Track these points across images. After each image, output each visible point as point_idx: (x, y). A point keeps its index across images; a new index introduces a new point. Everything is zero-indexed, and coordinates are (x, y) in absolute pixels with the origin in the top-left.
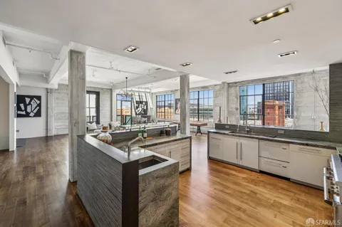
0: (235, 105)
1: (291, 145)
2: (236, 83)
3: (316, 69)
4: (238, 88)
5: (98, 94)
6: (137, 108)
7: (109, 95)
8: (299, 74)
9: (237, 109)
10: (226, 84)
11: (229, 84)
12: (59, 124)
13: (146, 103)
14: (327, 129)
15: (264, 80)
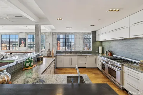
0: (55, 42)
1: (87, 56)
2: (56, 33)
3: (80, 32)
4: (56, 35)
8: (76, 33)
9: (56, 44)
10: (52, 33)
11: (53, 33)
14: (91, 50)
15: (66, 33)
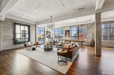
5: (29, 26)
6: (47, 34)
7: (34, 28)
12: (5, 43)
13: (50, 32)
